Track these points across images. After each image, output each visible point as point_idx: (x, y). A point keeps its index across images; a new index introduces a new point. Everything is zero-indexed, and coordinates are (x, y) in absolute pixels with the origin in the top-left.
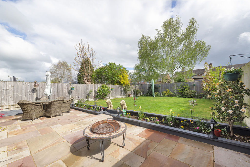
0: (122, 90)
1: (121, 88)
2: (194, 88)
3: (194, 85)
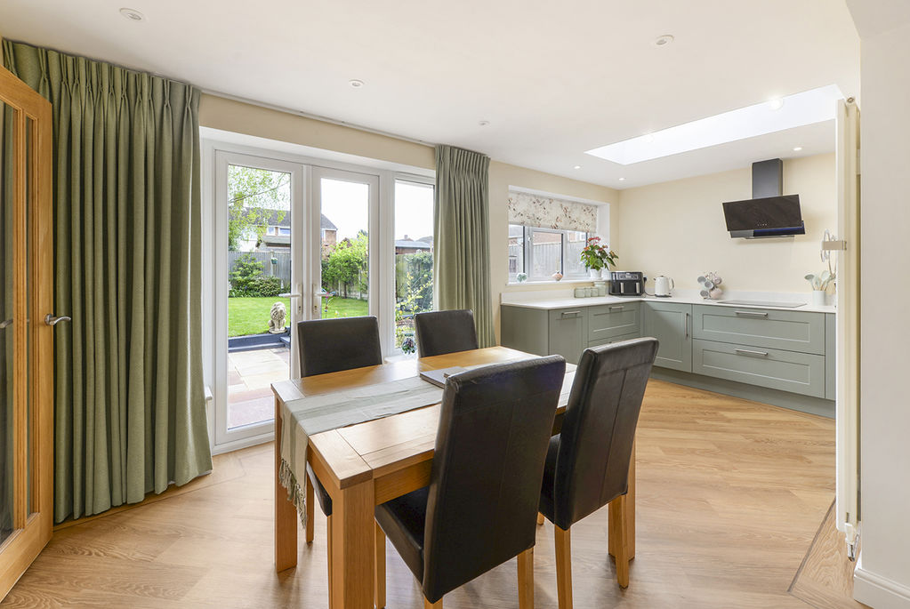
2: (272, 269)
3: (274, 262)
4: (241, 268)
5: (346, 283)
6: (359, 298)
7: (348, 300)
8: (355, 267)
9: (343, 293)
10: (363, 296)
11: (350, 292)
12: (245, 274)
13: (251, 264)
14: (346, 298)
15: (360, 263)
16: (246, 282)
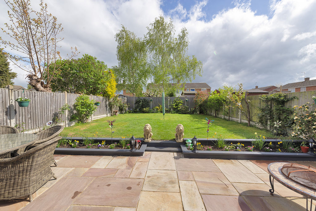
0: (107, 105)
1: (106, 101)
2: (186, 103)
3: (187, 101)
4: (175, 103)
5: (216, 110)
6: (223, 118)
7: (217, 119)
8: (222, 103)
9: (214, 114)
10: (225, 117)
11: (218, 114)
12: (176, 105)
13: (179, 101)
14: (216, 117)
15: (224, 101)
16: (177, 108)
